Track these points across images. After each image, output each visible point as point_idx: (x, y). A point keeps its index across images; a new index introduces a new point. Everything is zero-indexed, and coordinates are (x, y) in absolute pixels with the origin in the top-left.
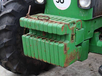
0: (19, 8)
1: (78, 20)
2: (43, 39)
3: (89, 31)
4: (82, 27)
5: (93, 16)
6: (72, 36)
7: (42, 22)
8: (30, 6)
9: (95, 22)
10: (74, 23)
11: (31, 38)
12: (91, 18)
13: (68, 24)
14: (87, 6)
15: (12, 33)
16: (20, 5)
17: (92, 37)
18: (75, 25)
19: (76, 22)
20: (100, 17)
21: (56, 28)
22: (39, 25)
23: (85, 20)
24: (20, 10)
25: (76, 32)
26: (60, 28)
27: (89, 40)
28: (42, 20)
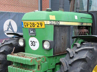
0: (9, 49)
1: (43, 56)
2: (21, 68)
3: (52, 64)
4: (46, 61)
5: (54, 54)
6: (39, 66)
7: (19, 57)
8: (14, 48)
9: (56, 58)
10: (40, 58)
11: (14, 68)
12: (52, 55)
13: (35, 59)
14: (48, 48)
15: (3, 66)
16: (10, 47)
17: (54, 67)
18: (41, 59)
19: (41, 58)
20: (59, 55)
21: (28, 61)
22: (18, 59)
23: (48, 56)
24: (10, 50)
25: (41, 64)
26: (29, 61)
27: (52, 70)
28: (20, 56)
